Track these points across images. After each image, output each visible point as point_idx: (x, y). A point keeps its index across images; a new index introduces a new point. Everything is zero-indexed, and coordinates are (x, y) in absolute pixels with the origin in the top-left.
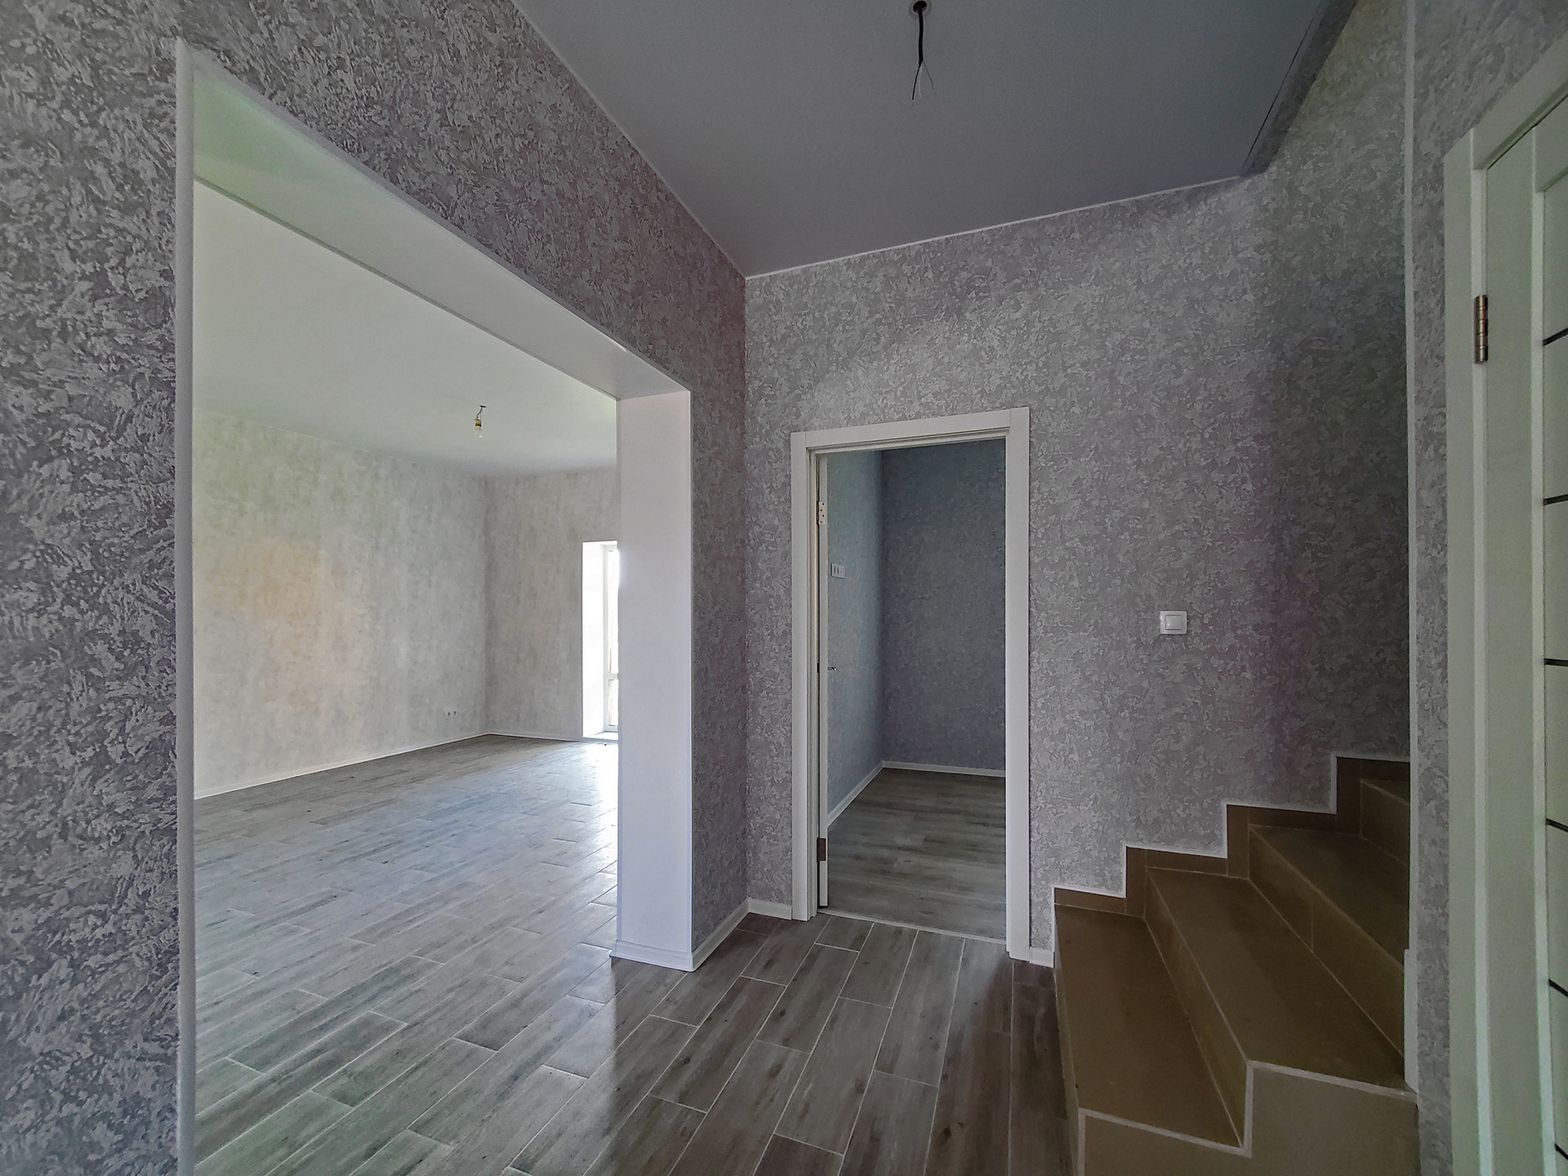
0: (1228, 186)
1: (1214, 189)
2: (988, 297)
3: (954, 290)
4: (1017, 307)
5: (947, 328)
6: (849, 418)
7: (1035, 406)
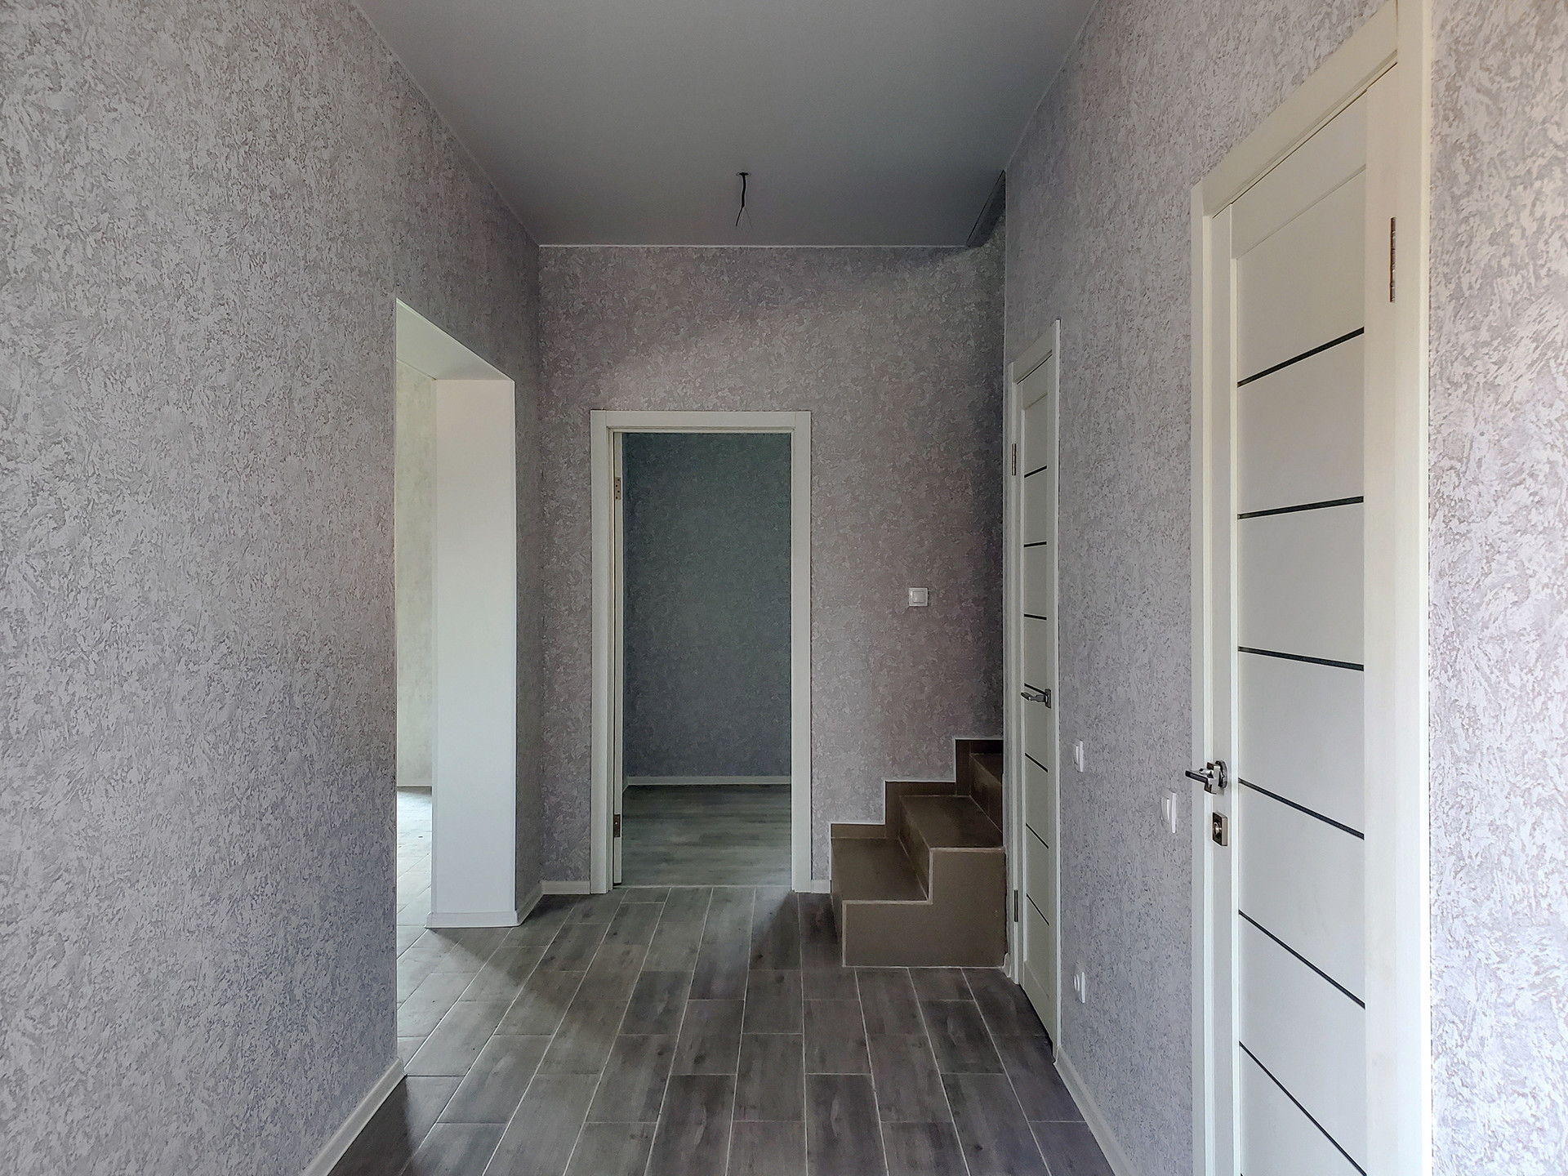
0: (958, 251)
1: (948, 252)
2: (776, 308)
3: (748, 297)
4: (801, 322)
5: (741, 330)
6: (649, 401)
7: (815, 411)
